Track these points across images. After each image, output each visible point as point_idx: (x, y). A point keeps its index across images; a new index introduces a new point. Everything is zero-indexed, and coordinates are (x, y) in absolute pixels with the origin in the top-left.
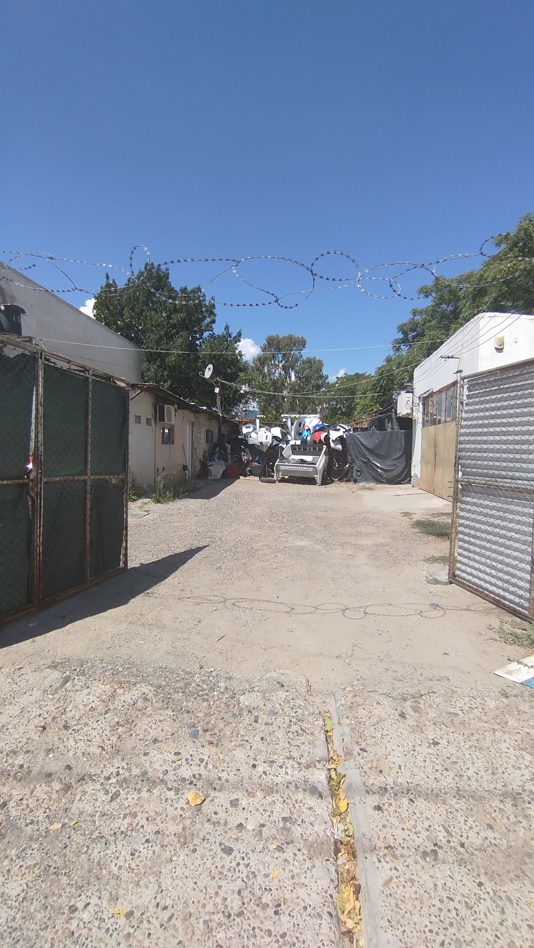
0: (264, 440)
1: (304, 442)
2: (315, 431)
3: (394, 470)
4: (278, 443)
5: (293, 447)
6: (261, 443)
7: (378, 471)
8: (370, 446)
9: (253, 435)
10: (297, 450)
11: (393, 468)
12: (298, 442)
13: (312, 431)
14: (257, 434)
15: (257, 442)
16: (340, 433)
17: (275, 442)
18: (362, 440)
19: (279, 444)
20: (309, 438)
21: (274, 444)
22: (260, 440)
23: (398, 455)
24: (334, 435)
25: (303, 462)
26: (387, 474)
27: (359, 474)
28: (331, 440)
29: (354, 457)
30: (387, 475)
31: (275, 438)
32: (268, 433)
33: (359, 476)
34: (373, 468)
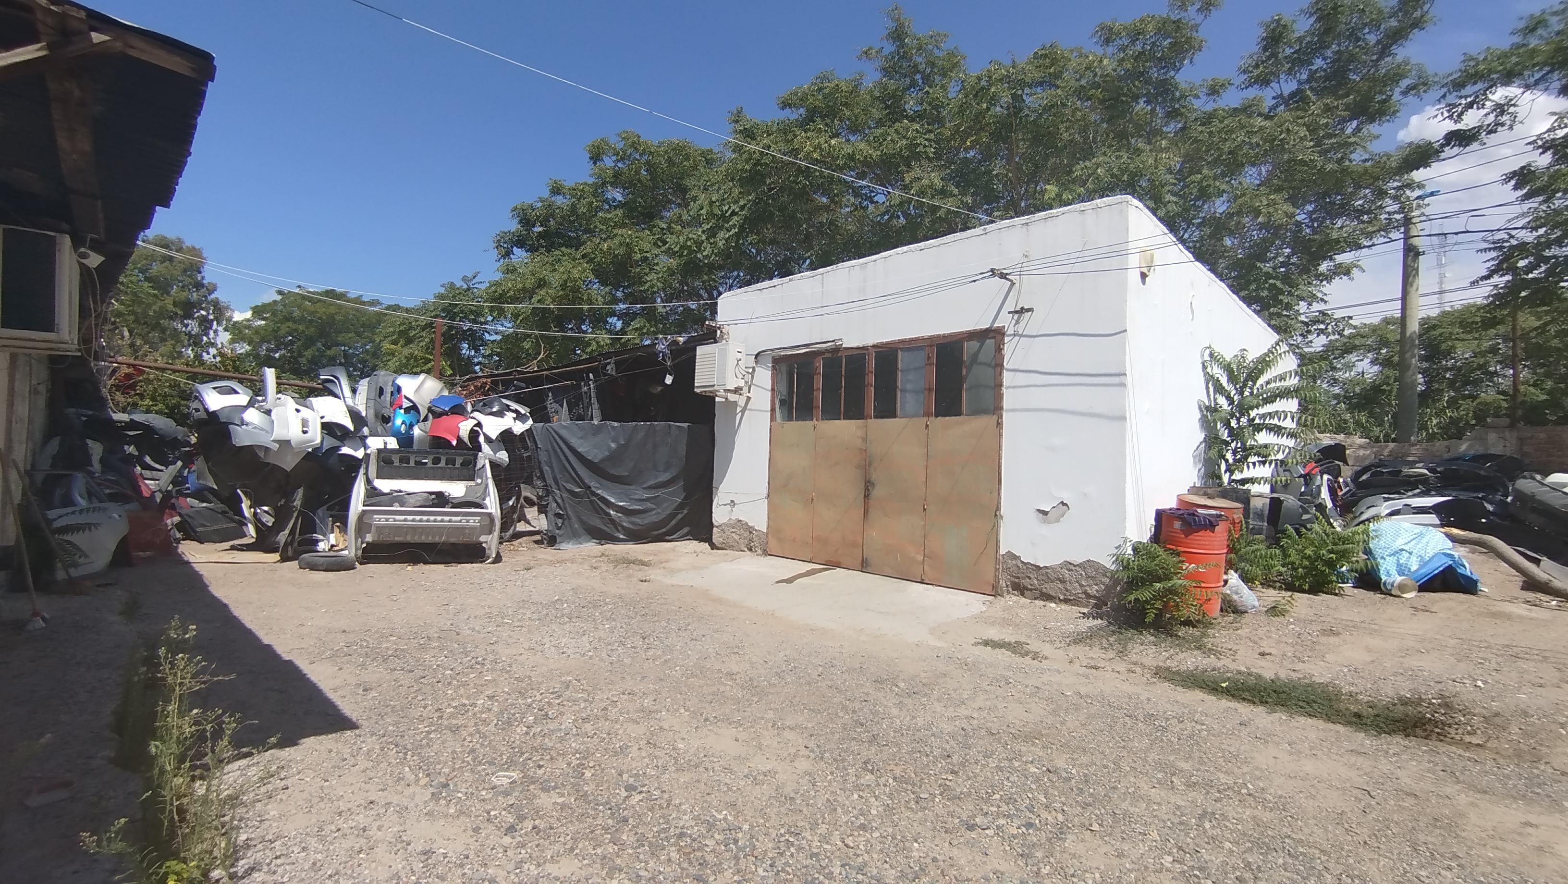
0: (294, 433)
1: (406, 440)
2: (437, 415)
3: (652, 510)
4: (336, 443)
5: (384, 455)
6: (285, 444)
7: (609, 515)
8: (595, 455)
9: (252, 416)
10: (397, 463)
11: (649, 505)
12: (392, 443)
13: (423, 412)
14: (268, 412)
15: (266, 440)
16: (508, 422)
17: (330, 442)
18: (574, 442)
19: (338, 448)
20: (417, 431)
21: (326, 447)
22: (279, 433)
23: (665, 477)
24: (493, 426)
25: (440, 500)
26: (633, 519)
27: (560, 522)
28: (481, 439)
29: (550, 481)
30: (633, 523)
31: (329, 428)
32: (305, 412)
33: (559, 528)
34: (599, 506)
